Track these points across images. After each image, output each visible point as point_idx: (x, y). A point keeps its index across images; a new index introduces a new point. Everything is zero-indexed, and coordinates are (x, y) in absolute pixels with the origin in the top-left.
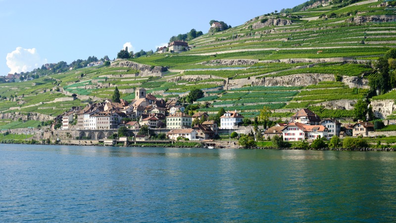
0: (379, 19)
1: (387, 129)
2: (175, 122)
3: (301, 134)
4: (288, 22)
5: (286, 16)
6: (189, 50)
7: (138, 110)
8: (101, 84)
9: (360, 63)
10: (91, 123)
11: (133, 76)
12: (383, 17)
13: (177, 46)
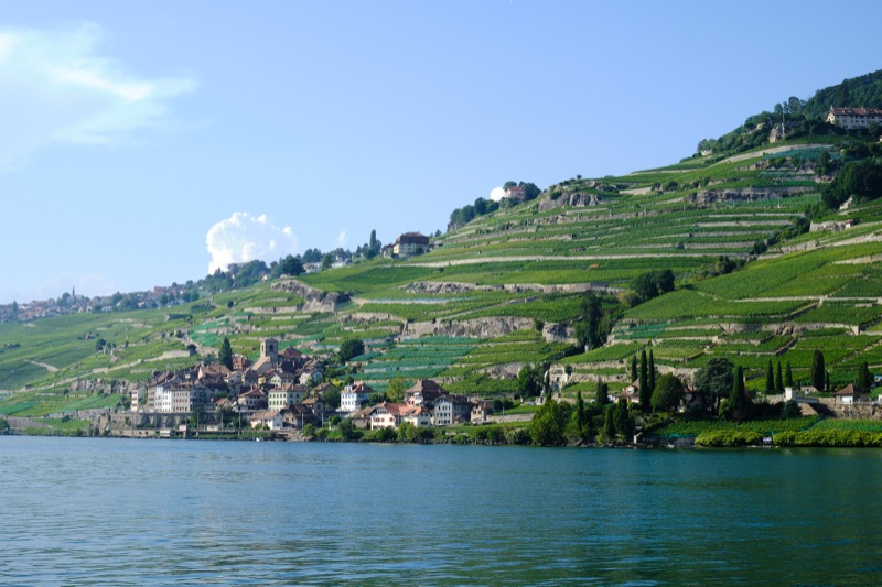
0: (740, 195)
1: (515, 410)
2: (279, 399)
3: (391, 420)
4: (592, 200)
5: (594, 187)
6: (428, 251)
7: (246, 378)
8: (239, 325)
9: (611, 293)
10: (166, 401)
11: (293, 309)
12: (747, 191)
13: (406, 246)
